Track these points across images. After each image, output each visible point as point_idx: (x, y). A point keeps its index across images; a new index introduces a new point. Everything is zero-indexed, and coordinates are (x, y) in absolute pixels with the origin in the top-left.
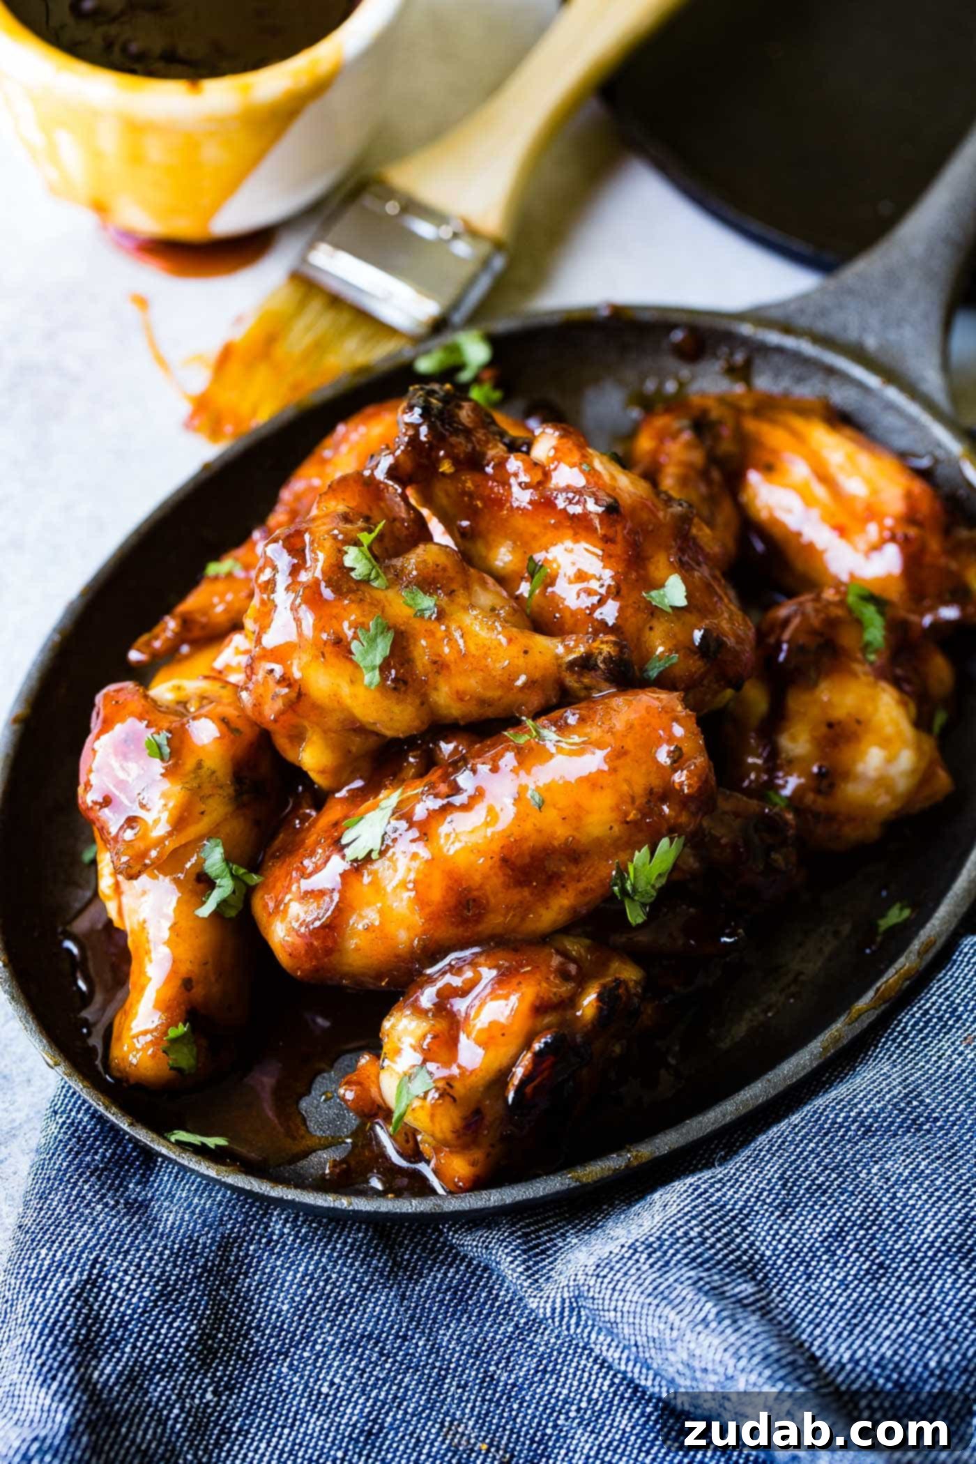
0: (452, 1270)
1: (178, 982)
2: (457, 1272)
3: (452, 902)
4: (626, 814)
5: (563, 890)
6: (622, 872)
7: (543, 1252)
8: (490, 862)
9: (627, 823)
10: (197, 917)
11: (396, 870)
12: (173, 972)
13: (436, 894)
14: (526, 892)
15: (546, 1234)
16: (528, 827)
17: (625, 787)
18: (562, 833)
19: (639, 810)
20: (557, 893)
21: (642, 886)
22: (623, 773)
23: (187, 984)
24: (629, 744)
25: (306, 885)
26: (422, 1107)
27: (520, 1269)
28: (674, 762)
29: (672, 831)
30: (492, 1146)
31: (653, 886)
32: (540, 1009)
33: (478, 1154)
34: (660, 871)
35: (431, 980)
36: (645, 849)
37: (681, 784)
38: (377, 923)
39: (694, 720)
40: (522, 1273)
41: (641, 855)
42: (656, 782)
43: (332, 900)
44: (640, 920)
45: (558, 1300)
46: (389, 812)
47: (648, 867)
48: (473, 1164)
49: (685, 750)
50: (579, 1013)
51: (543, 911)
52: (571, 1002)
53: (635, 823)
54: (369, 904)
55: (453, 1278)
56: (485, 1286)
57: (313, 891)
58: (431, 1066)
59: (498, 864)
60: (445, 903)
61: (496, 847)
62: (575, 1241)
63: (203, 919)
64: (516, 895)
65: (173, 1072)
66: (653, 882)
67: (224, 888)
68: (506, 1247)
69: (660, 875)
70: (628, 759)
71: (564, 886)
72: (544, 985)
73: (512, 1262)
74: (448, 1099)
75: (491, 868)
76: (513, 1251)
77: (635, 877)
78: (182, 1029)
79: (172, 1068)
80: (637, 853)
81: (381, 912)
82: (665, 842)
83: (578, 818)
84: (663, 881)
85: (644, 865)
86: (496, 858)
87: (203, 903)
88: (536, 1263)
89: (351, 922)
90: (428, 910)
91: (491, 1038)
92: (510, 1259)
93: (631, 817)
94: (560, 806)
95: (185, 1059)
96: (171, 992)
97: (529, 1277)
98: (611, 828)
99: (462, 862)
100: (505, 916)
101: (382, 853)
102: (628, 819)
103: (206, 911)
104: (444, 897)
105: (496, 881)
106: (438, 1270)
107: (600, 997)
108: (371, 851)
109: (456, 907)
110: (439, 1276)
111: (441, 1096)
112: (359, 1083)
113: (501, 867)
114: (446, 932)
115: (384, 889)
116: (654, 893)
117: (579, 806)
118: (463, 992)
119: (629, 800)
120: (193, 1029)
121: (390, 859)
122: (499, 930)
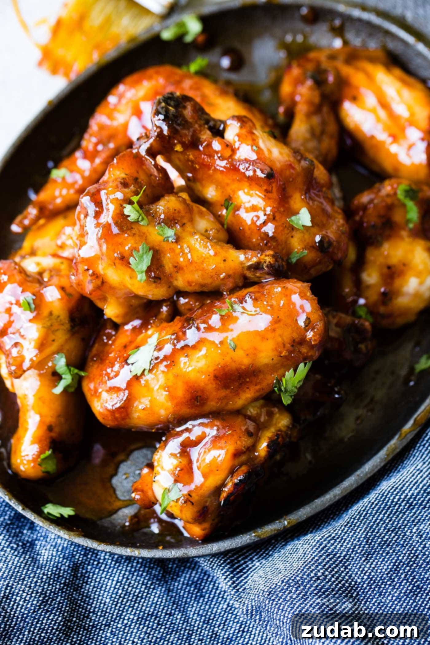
0: (194, 572)
1: (45, 428)
2: (196, 574)
3: (188, 396)
4: (281, 353)
5: (247, 390)
6: (279, 381)
7: (241, 571)
8: (208, 377)
9: (281, 357)
10: (53, 393)
11: (158, 381)
12: (41, 422)
13: (180, 392)
14: (228, 392)
15: (243, 559)
16: (228, 359)
17: (280, 339)
18: (246, 361)
19: (287, 350)
20: (244, 391)
21: (290, 387)
22: (279, 332)
23: (50, 428)
24: (282, 316)
25: (111, 383)
26: (176, 506)
27: (229, 583)
28: (306, 326)
29: (305, 359)
30: (213, 520)
31: (296, 387)
32: (236, 454)
33: (206, 525)
34: (300, 379)
35: (179, 434)
36: (291, 371)
37: (310, 339)
38: (148, 406)
39: (316, 302)
40: (230, 586)
41: (289, 374)
42: (295, 335)
43: (124, 394)
44: (289, 402)
45: (250, 606)
46: (153, 347)
47: (293, 379)
48: (203, 530)
49: (311, 319)
50: (256, 454)
51: (237, 400)
52: (253, 448)
53: (285, 357)
54: (144, 396)
55: (195, 577)
56: (211, 581)
57: (114, 387)
58: (180, 485)
59: (212, 378)
60: (185, 398)
61: (211, 369)
62: (258, 564)
63: (57, 395)
64: (223, 393)
65: (45, 474)
66: (296, 385)
67: (67, 380)
68: (222, 570)
69: (299, 381)
70: (281, 324)
71: (248, 388)
72: (239, 442)
73: (225, 579)
74: (189, 503)
75: (209, 380)
76: (226, 572)
77: (286, 384)
78: (48, 453)
79: (43, 472)
80: (287, 373)
81: (151, 401)
82: (302, 365)
83: (255, 354)
84: (301, 383)
85: (291, 378)
86: (212, 375)
87: (56, 386)
88: (238, 578)
89: (135, 405)
90: (175, 401)
91: (211, 471)
92: (224, 577)
93: (283, 354)
94: (245, 349)
95: (51, 467)
96: (41, 433)
97: (234, 588)
98: (273, 359)
99: (193, 376)
100: (217, 403)
101: (150, 371)
102: (282, 355)
103: (58, 390)
104: (184, 395)
105: (211, 387)
106: (187, 573)
107: (268, 446)
108: (144, 370)
109: (191, 400)
110: (188, 576)
111: (185, 502)
112: (142, 491)
113: (214, 380)
114: (185, 411)
115: (153, 389)
116: (296, 390)
117: (255, 349)
118: (195, 443)
119: (282, 346)
120: (54, 452)
121: (155, 374)
122: (214, 409)
